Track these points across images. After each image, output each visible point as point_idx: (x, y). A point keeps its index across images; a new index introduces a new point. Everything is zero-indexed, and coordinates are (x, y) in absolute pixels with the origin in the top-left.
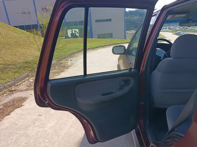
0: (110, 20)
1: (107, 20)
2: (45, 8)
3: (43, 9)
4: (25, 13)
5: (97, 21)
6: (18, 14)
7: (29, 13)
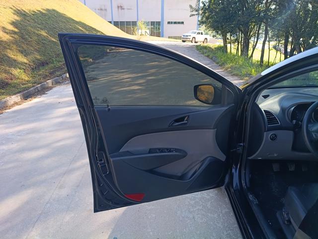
0: (183, 23)
1: (179, 23)
2: (121, 7)
3: (118, 7)
4: (101, 10)
5: (169, 23)
6: (95, 9)
7: (106, 10)
